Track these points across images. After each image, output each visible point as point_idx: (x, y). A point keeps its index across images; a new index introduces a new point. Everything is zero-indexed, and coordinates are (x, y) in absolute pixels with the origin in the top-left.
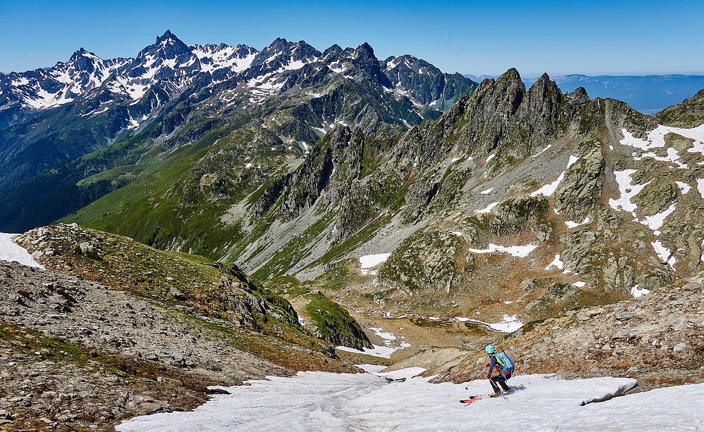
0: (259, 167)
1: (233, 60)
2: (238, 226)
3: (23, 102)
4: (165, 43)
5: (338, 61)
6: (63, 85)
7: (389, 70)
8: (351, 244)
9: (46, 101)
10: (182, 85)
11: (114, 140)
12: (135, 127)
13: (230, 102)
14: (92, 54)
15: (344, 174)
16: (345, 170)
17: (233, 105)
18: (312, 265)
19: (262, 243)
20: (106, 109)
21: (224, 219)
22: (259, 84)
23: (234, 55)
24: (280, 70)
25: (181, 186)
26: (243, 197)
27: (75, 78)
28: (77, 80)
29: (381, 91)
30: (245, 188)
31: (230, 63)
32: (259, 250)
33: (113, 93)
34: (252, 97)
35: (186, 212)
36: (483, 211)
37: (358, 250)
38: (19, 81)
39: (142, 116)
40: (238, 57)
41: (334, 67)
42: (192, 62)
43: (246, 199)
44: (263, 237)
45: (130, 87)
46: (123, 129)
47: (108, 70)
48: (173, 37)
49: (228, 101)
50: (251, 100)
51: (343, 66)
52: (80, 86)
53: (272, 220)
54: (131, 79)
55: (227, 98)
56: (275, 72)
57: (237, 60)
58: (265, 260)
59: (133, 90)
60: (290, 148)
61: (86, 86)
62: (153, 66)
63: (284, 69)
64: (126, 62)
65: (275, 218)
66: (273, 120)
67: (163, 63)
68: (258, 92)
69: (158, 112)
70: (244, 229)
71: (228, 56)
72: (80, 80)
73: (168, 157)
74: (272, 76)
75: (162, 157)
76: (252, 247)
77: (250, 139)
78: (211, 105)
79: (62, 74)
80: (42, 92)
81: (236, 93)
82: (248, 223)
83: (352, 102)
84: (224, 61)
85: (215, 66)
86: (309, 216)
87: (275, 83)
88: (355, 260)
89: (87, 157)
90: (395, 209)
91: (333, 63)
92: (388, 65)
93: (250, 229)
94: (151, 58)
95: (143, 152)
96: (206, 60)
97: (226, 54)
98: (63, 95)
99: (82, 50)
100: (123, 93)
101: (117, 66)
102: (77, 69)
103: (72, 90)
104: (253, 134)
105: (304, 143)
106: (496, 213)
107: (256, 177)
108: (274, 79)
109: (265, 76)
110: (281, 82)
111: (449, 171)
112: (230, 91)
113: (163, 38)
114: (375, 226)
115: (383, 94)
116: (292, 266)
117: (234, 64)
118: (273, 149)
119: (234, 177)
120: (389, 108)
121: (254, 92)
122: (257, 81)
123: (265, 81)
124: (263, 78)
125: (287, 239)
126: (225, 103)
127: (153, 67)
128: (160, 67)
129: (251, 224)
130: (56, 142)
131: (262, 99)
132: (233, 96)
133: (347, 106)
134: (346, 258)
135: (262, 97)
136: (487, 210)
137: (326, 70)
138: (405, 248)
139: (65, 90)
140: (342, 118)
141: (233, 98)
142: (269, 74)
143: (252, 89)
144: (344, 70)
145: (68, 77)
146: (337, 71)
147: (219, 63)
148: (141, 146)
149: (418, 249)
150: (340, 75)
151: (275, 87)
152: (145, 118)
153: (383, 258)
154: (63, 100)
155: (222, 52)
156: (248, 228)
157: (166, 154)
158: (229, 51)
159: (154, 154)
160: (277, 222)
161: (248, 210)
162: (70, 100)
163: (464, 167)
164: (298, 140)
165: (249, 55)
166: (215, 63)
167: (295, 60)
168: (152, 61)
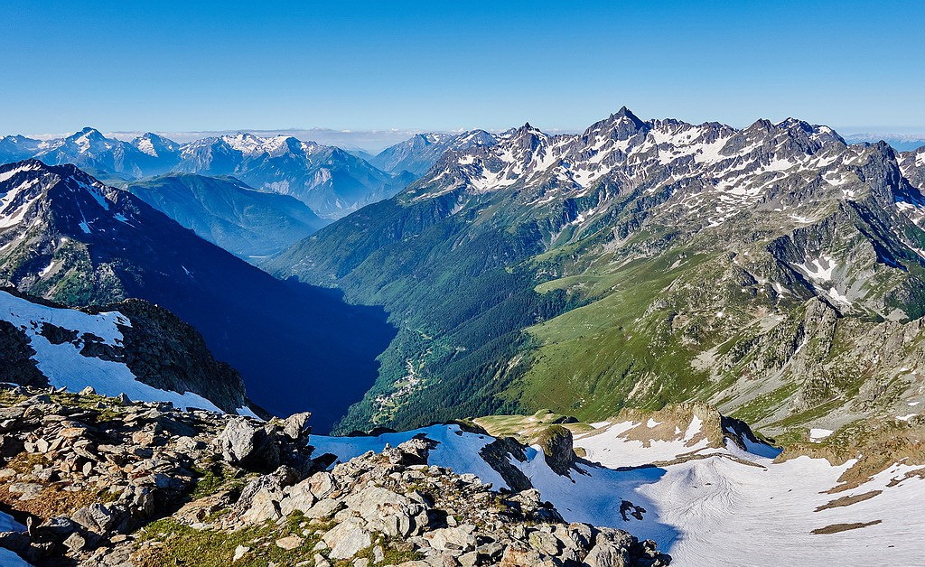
0: (730, 319)
1: (698, 146)
2: (706, 374)
3: (469, 183)
4: (618, 121)
5: (837, 170)
6: (505, 164)
7: (918, 165)
8: (808, 416)
9: (488, 182)
10: (634, 176)
11: (558, 236)
12: (580, 223)
13: (692, 209)
14: (538, 130)
15: (813, 350)
16: (815, 346)
17: (696, 214)
18: (774, 425)
19: (729, 394)
20: (551, 198)
21: (694, 363)
22: (731, 188)
23: (700, 139)
24: (758, 172)
25: (654, 324)
26: (714, 346)
27: (518, 156)
28: (520, 159)
29: (893, 210)
30: (715, 337)
31: (694, 149)
32: (726, 400)
33: (560, 181)
34: (720, 205)
35: (659, 350)
36: (902, 418)
37: (813, 422)
38: (465, 159)
39: (587, 210)
40: (704, 141)
41: (830, 177)
42: (648, 145)
43: (715, 348)
44: (730, 389)
45: (576, 173)
46: (568, 224)
47: (551, 147)
48: (629, 114)
49: (691, 207)
50: (718, 209)
51: (842, 177)
52: (521, 167)
53: (740, 374)
54: (577, 163)
55: (690, 201)
56: (751, 173)
57: (703, 146)
58: (731, 410)
59: (578, 176)
60: (762, 290)
61: (528, 166)
62: (602, 148)
63: (763, 169)
64: (571, 140)
65: (742, 373)
66: (746, 254)
67: (614, 146)
68: (728, 198)
69: (607, 206)
70: (712, 378)
71: (691, 139)
72: (522, 159)
73: (621, 269)
74: (748, 178)
75: (613, 267)
76: (719, 396)
77: (719, 275)
78: (671, 211)
79: (506, 152)
80: (486, 172)
81: (701, 198)
82: (716, 372)
83: (845, 234)
84: (686, 146)
85: (675, 153)
86: (775, 379)
87: (750, 187)
88: (808, 431)
89: (539, 258)
90: (850, 396)
91: (829, 172)
92: (917, 158)
93: (718, 379)
94: (601, 139)
95: (593, 258)
96: (666, 146)
97: (689, 137)
98: (505, 175)
99: (528, 126)
100: (569, 181)
101: (561, 144)
102: (521, 147)
103: (513, 170)
104: (723, 269)
105: (778, 285)
106: (909, 423)
107: (727, 328)
108: (748, 182)
109: (738, 178)
110: (756, 186)
111: (896, 378)
112: (693, 195)
113: (618, 116)
114: (830, 406)
115: (895, 216)
116: (756, 421)
117: (700, 151)
118: (743, 291)
119: (706, 325)
120: (901, 234)
121: (723, 198)
122: (728, 184)
123: (737, 185)
124: (736, 180)
125: (753, 396)
126: (687, 210)
127: (602, 150)
128: (610, 150)
129: (719, 374)
130: (505, 235)
131: (732, 209)
132: (696, 201)
133: (837, 239)
134: (802, 426)
135: (732, 205)
136: (905, 419)
137: (819, 181)
138: (842, 431)
139: (507, 170)
140: (829, 253)
141: (697, 204)
142: (744, 176)
143: (721, 194)
144: (843, 182)
145: (511, 155)
146: (834, 183)
147: (680, 150)
148: (591, 252)
149: (849, 434)
150: (837, 190)
151: (749, 192)
152: (591, 212)
153: (828, 433)
154: (506, 182)
155: (685, 134)
156: (715, 378)
157: (618, 265)
158: (695, 133)
159: (605, 262)
160: (744, 378)
161: (717, 359)
162: (512, 182)
163: (907, 378)
164: (772, 281)
165: (719, 139)
166: (675, 150)
167: (779, 158)
168: (602, 143)
